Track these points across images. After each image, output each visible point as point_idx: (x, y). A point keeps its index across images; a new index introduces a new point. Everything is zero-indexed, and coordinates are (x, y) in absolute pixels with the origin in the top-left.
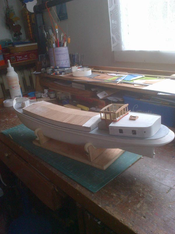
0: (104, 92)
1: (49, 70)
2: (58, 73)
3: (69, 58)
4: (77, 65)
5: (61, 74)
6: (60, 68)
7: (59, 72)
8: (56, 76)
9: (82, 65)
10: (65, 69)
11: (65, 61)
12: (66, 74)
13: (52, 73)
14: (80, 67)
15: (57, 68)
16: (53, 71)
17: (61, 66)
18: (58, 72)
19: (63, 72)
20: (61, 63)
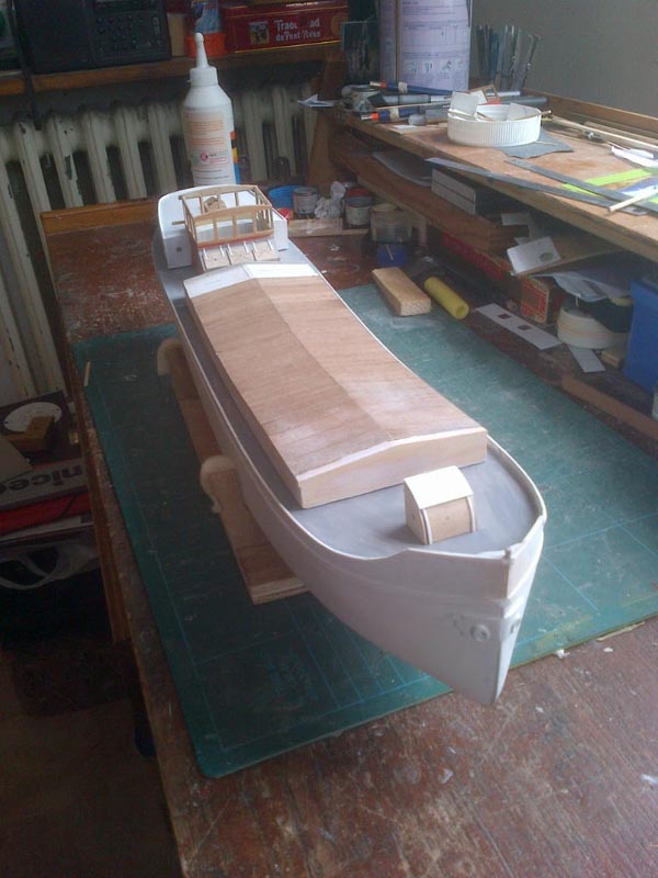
0: (546, 244)
1: (363, 97)
2: (391, 116)
3: (467, 46)
4: (489, 87)
5: (406, 123)
6: (412, 91)
7: (400, 111)
8: (383, 126)
9: (519, 90)
10: (433, 99)
11: (443, 63)
12: (425, 123)
13: (369, 113)
14: (501, 94)
15: (396, 92)
16: (377, 102)
17: (418, 82)
18: (395, 111)
19: (419, 111)
20: (424, 71)
